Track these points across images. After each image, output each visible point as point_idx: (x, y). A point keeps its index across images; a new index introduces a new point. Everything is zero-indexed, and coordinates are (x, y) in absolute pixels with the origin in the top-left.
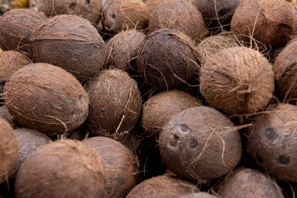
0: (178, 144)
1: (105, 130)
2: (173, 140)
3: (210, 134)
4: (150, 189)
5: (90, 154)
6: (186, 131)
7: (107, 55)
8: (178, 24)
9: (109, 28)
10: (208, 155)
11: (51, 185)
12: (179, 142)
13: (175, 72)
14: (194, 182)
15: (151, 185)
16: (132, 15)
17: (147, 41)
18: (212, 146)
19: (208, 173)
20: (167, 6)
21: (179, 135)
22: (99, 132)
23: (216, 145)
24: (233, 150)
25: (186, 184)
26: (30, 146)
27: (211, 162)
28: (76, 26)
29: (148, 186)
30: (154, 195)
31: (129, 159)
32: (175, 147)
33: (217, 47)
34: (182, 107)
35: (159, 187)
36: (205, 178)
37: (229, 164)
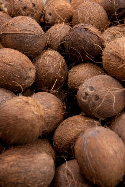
0: (88, 98)
1: (45, 88)
2: (85, 96)
3: (107, 92)
4: (71, 123)
5: (36, 105)
6: (92, 91)
7: (47, 41)
8: (91, 20)
9: (48, 22)
10: (106, 104)
11: (14, 123)
12: (88, 97)
13: (88, 52)
14: (97, 119)
15: (72, 121)
16: (62, 13)
17: (71, 32)
18: (108, 100)
19: (105, 115)
20: (84, 7)
21: (88, 93)
22: (42, 89)
23: (110, 98)
24: (120, 102)
25: (92, 121)
26: (3, 99)
27: (107, 109)
28: (27, 24)
29: (71, 121)
30: (74, 127)
31: (59, 106)
32: (86, 100)
33: (115, 35)
34: (92, 74)
35: (76, 122)
36: (104, 117)
37: (118, 109)
